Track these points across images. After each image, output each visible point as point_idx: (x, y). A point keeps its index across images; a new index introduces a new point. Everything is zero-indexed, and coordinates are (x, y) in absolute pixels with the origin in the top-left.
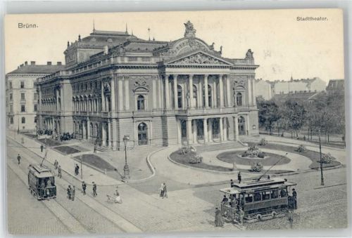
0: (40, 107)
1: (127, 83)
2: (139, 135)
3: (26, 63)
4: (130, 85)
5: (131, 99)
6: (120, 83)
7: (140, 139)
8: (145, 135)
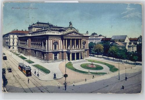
0: (19, 44)
1: (51, 41)
2: (55, 57)
3: (15, 30)
4: (52, 42)
5: (52, 46)
6: (49, 40)
7: (55, 59)
8: (56, 58)
